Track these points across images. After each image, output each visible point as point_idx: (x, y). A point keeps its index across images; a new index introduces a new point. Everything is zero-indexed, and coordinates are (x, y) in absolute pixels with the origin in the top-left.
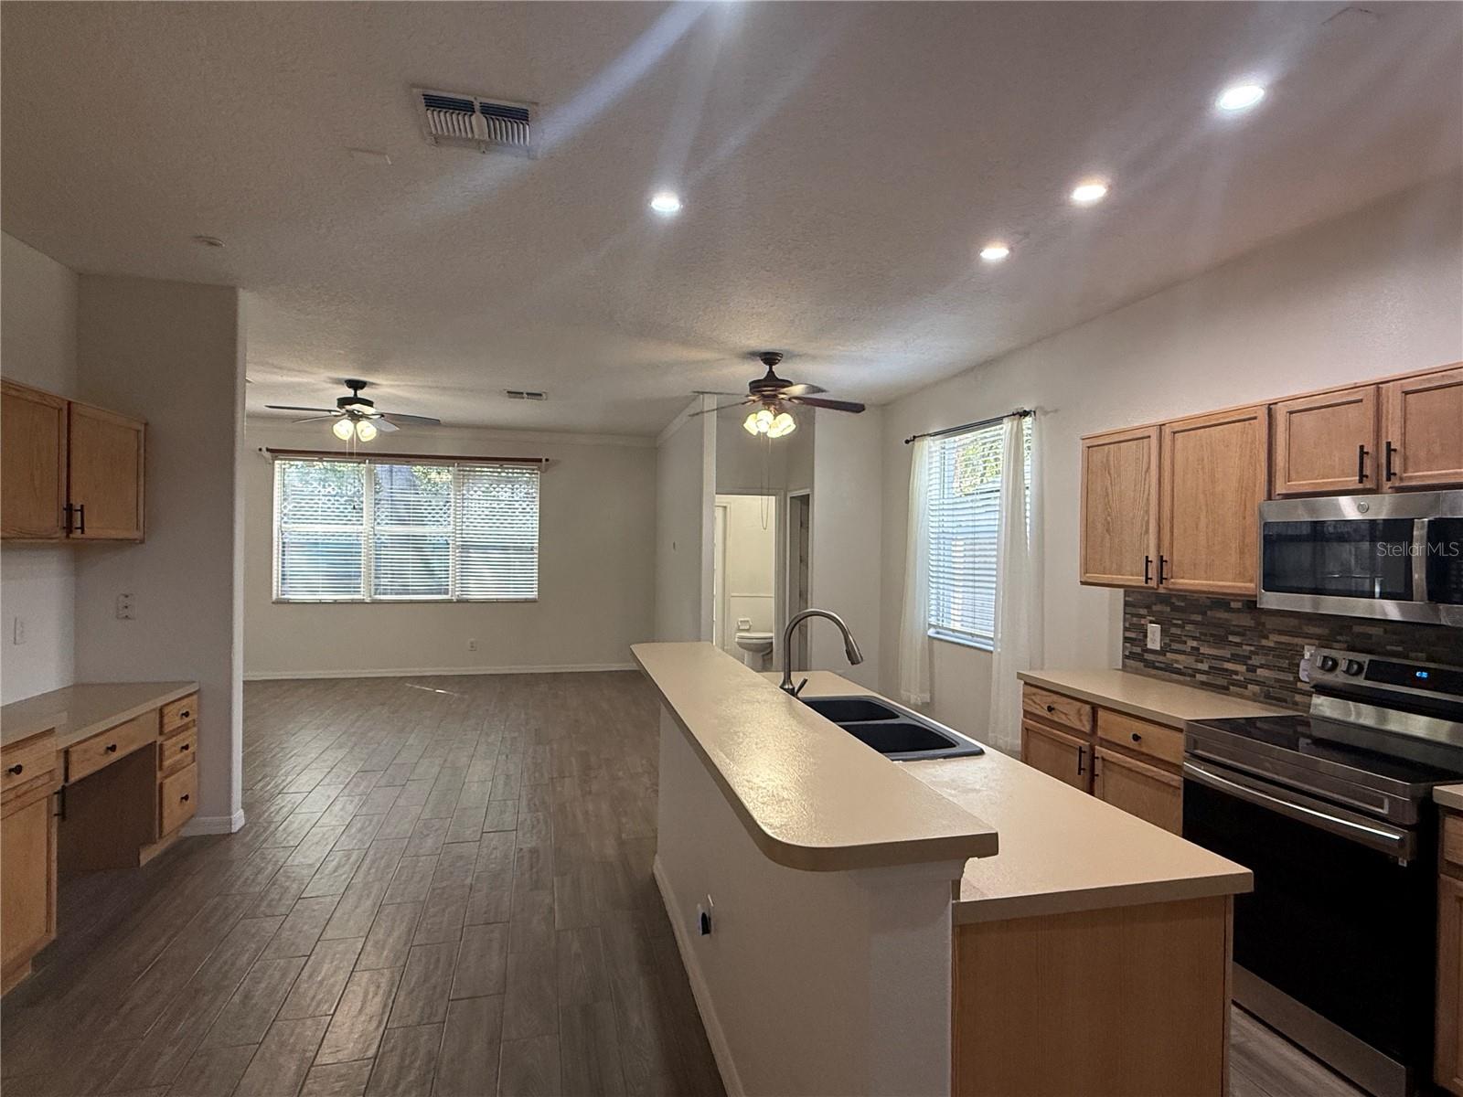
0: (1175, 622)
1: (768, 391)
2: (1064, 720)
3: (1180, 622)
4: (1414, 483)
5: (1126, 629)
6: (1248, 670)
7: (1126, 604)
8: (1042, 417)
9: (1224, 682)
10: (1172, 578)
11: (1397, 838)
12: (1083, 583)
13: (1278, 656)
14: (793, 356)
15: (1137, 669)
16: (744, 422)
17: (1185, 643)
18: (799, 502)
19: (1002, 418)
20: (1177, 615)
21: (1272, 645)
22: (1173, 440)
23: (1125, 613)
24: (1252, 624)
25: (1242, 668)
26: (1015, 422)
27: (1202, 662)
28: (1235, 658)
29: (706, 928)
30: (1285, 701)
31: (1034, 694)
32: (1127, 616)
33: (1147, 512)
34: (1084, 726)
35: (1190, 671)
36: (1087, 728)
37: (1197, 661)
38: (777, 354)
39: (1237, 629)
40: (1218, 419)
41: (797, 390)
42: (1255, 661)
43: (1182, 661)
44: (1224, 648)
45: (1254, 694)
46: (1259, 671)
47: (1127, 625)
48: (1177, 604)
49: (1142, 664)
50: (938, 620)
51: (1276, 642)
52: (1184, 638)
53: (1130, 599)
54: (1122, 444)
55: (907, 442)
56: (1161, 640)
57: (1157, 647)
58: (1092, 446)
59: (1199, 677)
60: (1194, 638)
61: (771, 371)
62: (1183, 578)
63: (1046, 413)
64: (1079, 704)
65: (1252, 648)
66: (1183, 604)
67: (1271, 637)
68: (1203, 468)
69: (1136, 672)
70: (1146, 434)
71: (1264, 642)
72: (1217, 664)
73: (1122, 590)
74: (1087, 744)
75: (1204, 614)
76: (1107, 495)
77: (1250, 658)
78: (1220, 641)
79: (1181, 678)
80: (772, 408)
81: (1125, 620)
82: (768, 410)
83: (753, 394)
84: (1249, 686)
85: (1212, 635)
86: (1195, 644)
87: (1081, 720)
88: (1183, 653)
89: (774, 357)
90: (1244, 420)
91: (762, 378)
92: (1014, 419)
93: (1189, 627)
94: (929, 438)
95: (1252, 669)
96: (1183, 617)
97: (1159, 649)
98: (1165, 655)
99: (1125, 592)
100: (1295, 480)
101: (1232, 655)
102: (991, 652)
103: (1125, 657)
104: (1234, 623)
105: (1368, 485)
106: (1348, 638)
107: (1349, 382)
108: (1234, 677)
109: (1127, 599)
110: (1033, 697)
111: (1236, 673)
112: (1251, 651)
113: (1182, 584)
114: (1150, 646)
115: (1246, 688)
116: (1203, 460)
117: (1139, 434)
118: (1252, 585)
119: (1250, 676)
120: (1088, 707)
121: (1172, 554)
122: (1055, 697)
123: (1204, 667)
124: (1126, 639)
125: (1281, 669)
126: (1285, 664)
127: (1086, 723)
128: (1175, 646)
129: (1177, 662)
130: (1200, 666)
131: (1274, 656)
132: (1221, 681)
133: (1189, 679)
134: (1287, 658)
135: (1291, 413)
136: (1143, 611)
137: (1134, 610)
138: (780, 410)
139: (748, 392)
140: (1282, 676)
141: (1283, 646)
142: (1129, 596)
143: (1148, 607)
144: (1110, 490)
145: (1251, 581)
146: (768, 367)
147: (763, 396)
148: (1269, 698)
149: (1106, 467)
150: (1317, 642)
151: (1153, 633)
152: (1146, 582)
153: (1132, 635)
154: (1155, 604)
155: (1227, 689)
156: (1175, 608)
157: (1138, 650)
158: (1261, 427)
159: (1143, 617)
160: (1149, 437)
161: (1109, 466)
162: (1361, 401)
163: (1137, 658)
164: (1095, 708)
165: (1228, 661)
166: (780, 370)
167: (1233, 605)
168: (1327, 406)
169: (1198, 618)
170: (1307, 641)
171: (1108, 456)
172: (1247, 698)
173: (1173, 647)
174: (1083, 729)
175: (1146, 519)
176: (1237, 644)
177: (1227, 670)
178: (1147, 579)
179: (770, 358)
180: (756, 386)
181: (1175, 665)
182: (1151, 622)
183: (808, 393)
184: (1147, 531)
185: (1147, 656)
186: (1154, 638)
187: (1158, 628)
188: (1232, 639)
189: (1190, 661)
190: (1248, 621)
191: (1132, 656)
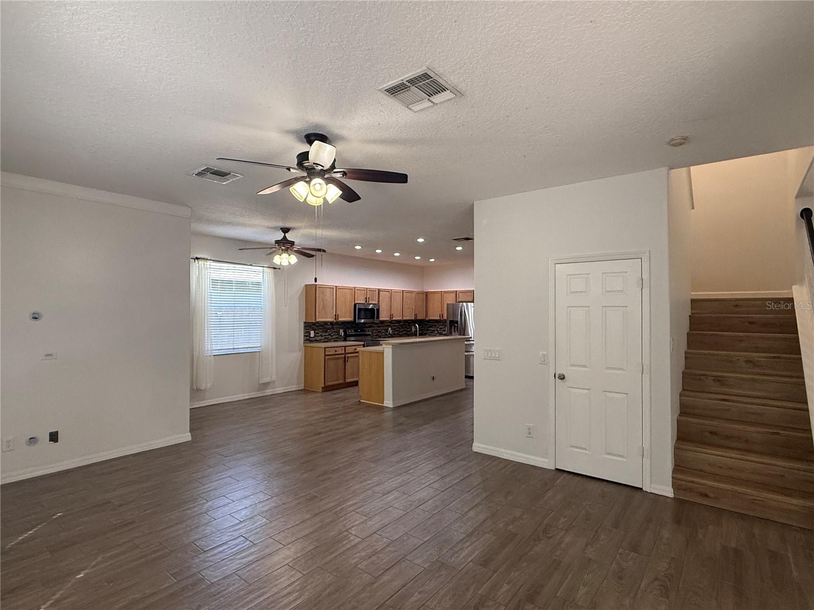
2: (338, 353)
5: (305, 333)
17: (319, 334)
20: (317, 328)
22: (338, 290)
25: (330, 337)
28: (329, 335)
29: (433, 379)
32: (305, 330)
33: (333, 304)
35: (320, 340)
36: (344, 352)
40: (346, 288)
42: (332, 334)
49: (309, 341)
51: (335, 330)
53: (306, 326)
54: (327, 288)
56: (314, 334)
59: (322, 341)
60: (321, 332)
64: (341, 347)
66: (318, 325)
68: (344, 297)
72: (325, 337)
73: (304, 323)
74: (344, 355)
76: (323, 300)
78: (326, 332)
85: (324, 331)
87: (342, 351)
88: (319, 336)
90: (351, 289)
91: (280, 239)
93: (320, 330)
96: (319, 328)
97: (314, 336)
98: (315, 338)
100: (358, 301)
103: (305, 341)
104: (328, 328)
114: (311, 336)
116: (344, 295)
117: (331, 287)
122: (336, 348)
123: (323, 338)
124: (305, 336)
128: (317, 335)
129: (318, 338)
132: (327, 340)
133: (320, 342)
135: (357, 290)
137: (306, 328)
140: (337, 336)
143: (310, 327)
144: (324, 298)
145: (351, 318)
146: (283, 234)
154: (312, 326)
157: (308, 338)
158: (353, 291)
159: (309, 329)
160: (333, 288)
162: (365, 290)
164: (345, 347)
168: (360, 290)
169: (321, 328)
175: (332, 306)
178: (334, 319)
182: (311, 330)
184: (333, 309)
185: (311, 339)
186: (312, 334)
187: (313, 331)
188: (328, 331)
189: (320, 338)
190: (331, 326)
191: (307, 340)
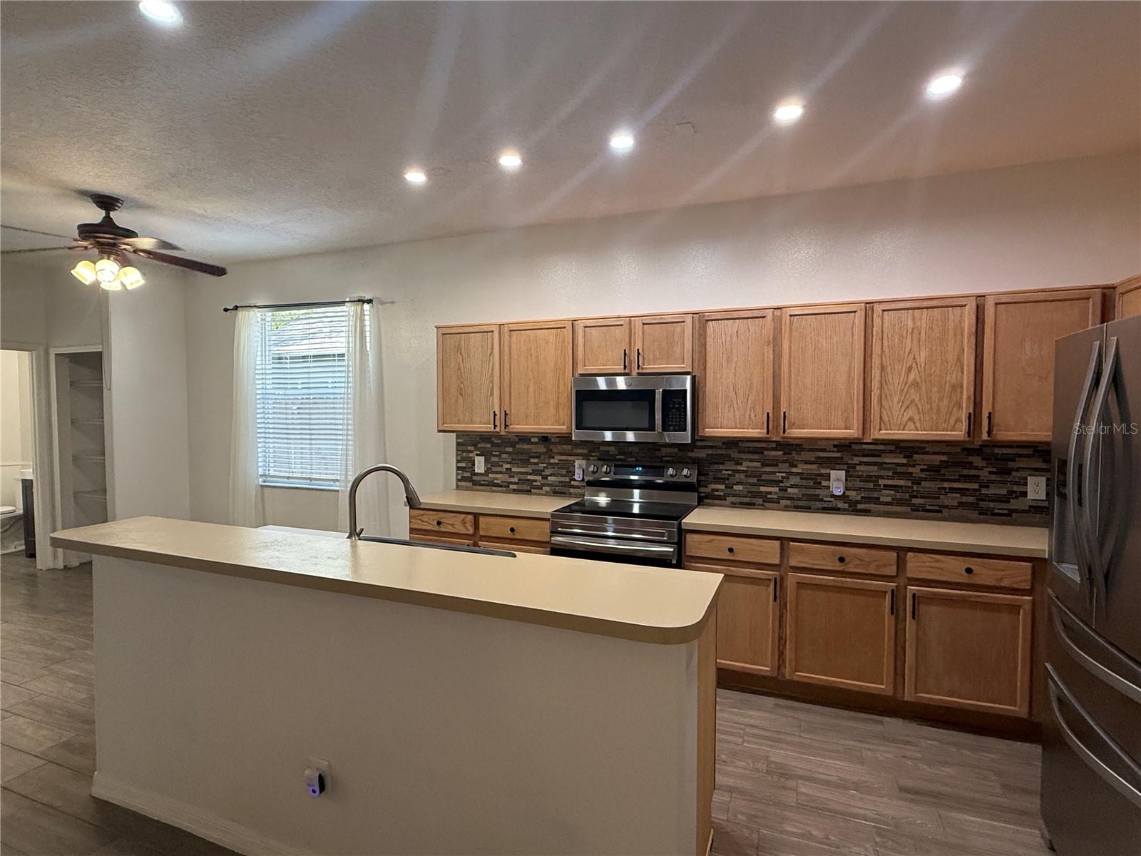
0: (494, 453)
1: (106, 238)
2: (451, 529)
3: (498, 453)
4: (648, 371)
5: (458, 461)
6: (542, 478)
7: (458, 444)
8: (379, 306)
9: (528, 488)
10: (511, 425)
11: (672, 550)
12: (439, 431)
13: (560, 468)
14: (139, 206)
15: (467, 487)
16: (74, 268)
17: (502, 466)
18: (68, 360)
19: (345, 302)
20: (496, 449)
21: (557, 461)
22: (510, 336)
23: (457, 450)
24: (545, 450)
25: (539, 478)
26: (359, 308)
27: (513, 477)
28: (535, 472)
30: (565, 493)
31: (422, 515)
32: (459, 452)
33: (492, 382)
34: (468, 530)
35: (506, 484)
36: (471, 531)
37: (510, 477)
38: (117, 200)
39: (536, 455)
40: (541, 326)
41: (145, 243)
42: (547, 472)
43: (500, 478)
44: (527, 467)
45: (546, 492)
46: (549, 478)
47: (459, 458)
48: (495, 441)
49: (471, 484)
50: (265, 470)
51: (559, 460)
52: (501, 463)
53: (461, 441)
54: (471, 335)
55: (226, 310)
56: (485, 466)
57: (482, 471)
58: (445, 334)
59: (512, 487)
60: (508, 463)
61: (108, 218)
62: (518, 425)
63: (382, 303)
64: (463, 516)
65: (545, 465)
66: (500, 441)
67: (556, 457)
68: (531, 355)
69: (467, 489)
70: (490, 330)
71: (552, 461)
72: (523, 477)
73: (455, 434)
74: (472, 542)
75: (514, 447)
76: (459, 369)
77: (544, 471)
78: (525, 462)
79: (500, 489)
80: (112, 259)
81: (457, 455)
82: (109, 259)
83: (84, 239)
84: (544, 488)
85: (520, 459)
86: (508, 466)
87: (466, 527)
88: (501, 473)
89: (113, 202)
90: (557, 328)
91: (96, 223)
92: (357, 305)
93: (504, 456)
94: (256, 310)
95: (545, 477)
96: (500, 450)
97: (483, 472)
98: (488, 476)
99: (457, 435)
100: (588, 366)
101: (533, 470)
102: (338, 491)
103: (458, 480)
104: (533, 451)
105: (626, 371)
106: (598, 454)
107: (616, 314)
108: (535, 484)
109: (458, 440)
110: (421, 518)
111: (536, 481)
112: (544, 467)
113: (518, 428)
114: (477, 471)
115: (542, 489)
116: (531, 349)
117: (485, 329)
118: (565, 427)
119: (544, 481)
120: (471, 517)
121: (511, 410)
122: (442, 515)
123: (516, 480)
124: (458, 468)
125: (563, 476)
126: (564, 472)
127: (470, 528)
128: (494, 469)
129: (496, 479)
130: (512, 480)
131: (558, 468)
132: (526, 488)
133: (505, 489)
134: (565, 469)
135: (585, 327)
136: (472, 448)
137: (463, 448)
138: (125, 262)
139: (76, 234)
140: (562, 479)
141: (562, 462)
142: (460, 439)
143: (475, 445)
144: (462, 365)
145: (563, 424)
146: (103, 212)
147: (98, 242)
148: (558, 493)
149: (459, 348)
150: (581, 458)
151: (479, 462)
152: (495, 429)
153: (463, 465)
154: (480, 443)
155: (531, 491)
156: (493, 444)
157: (469, 474)
158: (568, 333)
159: (472, 452)
160: (492, 332)
161: (461, 349)
162: (622, 325)
163: (467, 478)
164: (476, 516)
165: (530, 474)
166: (121, 218)
167: (533, 440)
168: (605, 325)
169: (511, 450)
170: (576, 457)
171: (459, 341)
172: (543, 495)
173: (493, 470)
174: (468, 533)
175: (491, 386)
176: (535, 464)
177: (529, 480)
178: (495, 426)
179: (107, 202)
180: (87, 231)
181: (495, 481)
182: (477, 455)
183: (159, 249)
184: (492, 395)
185: (474, 478)
186: (480, 465)
187: (482, 458)
188: (533, 460)
189: (505, 477)
190: (542, 449)
191: (463, 479)
